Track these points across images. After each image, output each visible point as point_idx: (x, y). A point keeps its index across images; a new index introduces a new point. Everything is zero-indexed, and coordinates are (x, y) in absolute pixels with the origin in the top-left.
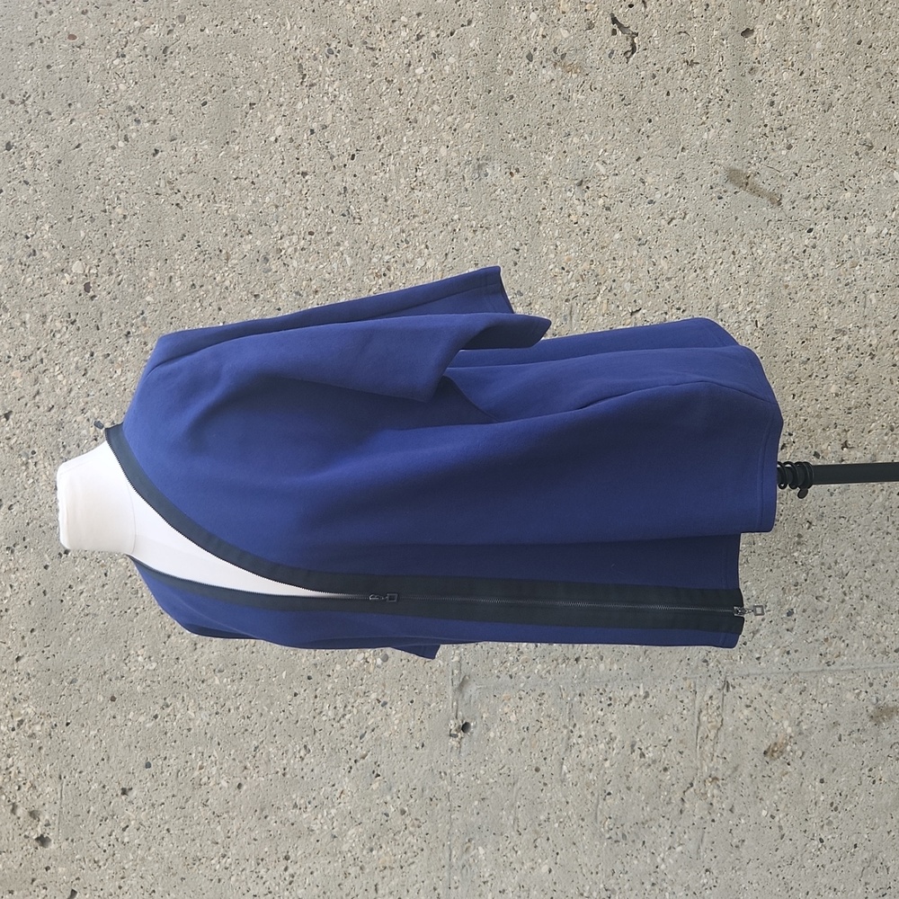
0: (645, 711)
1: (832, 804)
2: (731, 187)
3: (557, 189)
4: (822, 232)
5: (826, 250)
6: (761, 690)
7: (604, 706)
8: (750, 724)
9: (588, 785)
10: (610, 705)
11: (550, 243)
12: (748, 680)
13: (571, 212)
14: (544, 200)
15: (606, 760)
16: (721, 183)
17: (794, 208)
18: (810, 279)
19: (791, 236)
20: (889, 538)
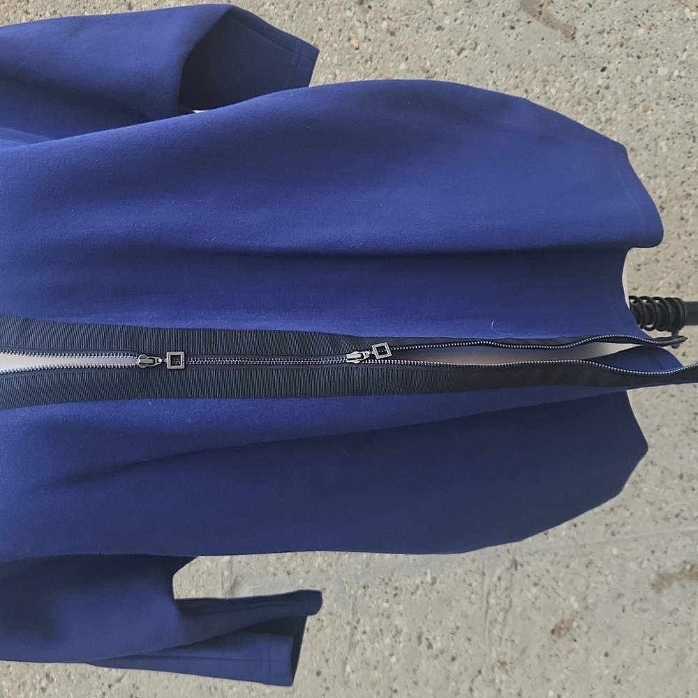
0: (433, 599)
1: (615, 678)
2: (524, 16)
3: (336, 7)
4: (615, 72)
5: (620, 92)
6: (549, 567)
7: (390, 596)
8: (538, 603)
9: (373, 684)
10: (395, 595)
11: (328, 71)
12: (537, 557)
13: (352, 35)
14: (320, 19)
15: (392, 655)
16: (513, 11)
17: (587, 43)
18: (603, 123)
19: (585, 74)
20: (673, 401)
